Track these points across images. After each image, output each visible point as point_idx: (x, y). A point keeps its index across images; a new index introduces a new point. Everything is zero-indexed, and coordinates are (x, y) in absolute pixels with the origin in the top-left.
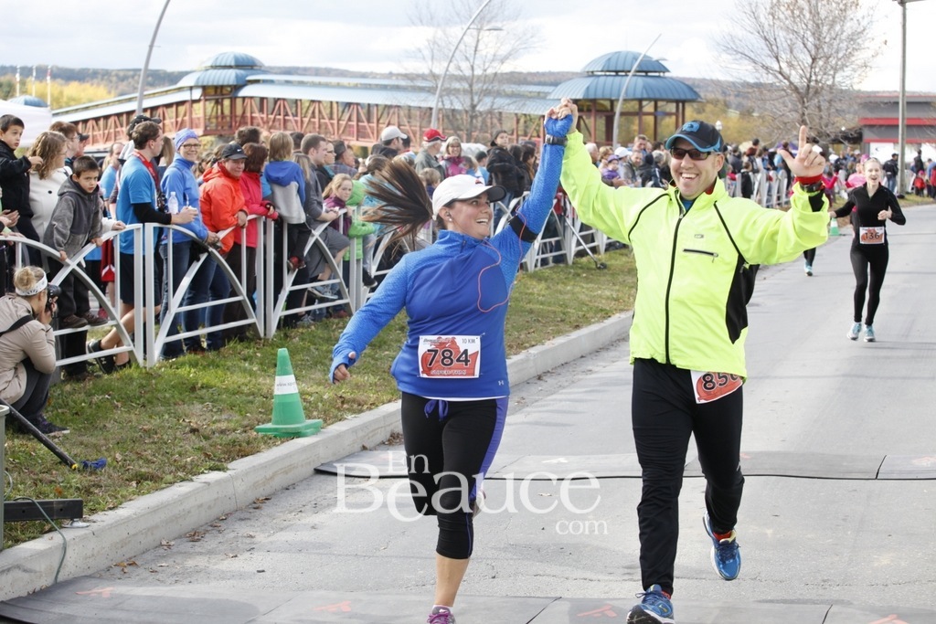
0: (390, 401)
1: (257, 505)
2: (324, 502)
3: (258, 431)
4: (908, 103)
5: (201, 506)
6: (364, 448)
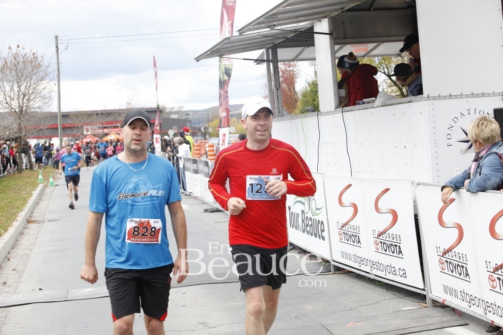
4: (63, 116)
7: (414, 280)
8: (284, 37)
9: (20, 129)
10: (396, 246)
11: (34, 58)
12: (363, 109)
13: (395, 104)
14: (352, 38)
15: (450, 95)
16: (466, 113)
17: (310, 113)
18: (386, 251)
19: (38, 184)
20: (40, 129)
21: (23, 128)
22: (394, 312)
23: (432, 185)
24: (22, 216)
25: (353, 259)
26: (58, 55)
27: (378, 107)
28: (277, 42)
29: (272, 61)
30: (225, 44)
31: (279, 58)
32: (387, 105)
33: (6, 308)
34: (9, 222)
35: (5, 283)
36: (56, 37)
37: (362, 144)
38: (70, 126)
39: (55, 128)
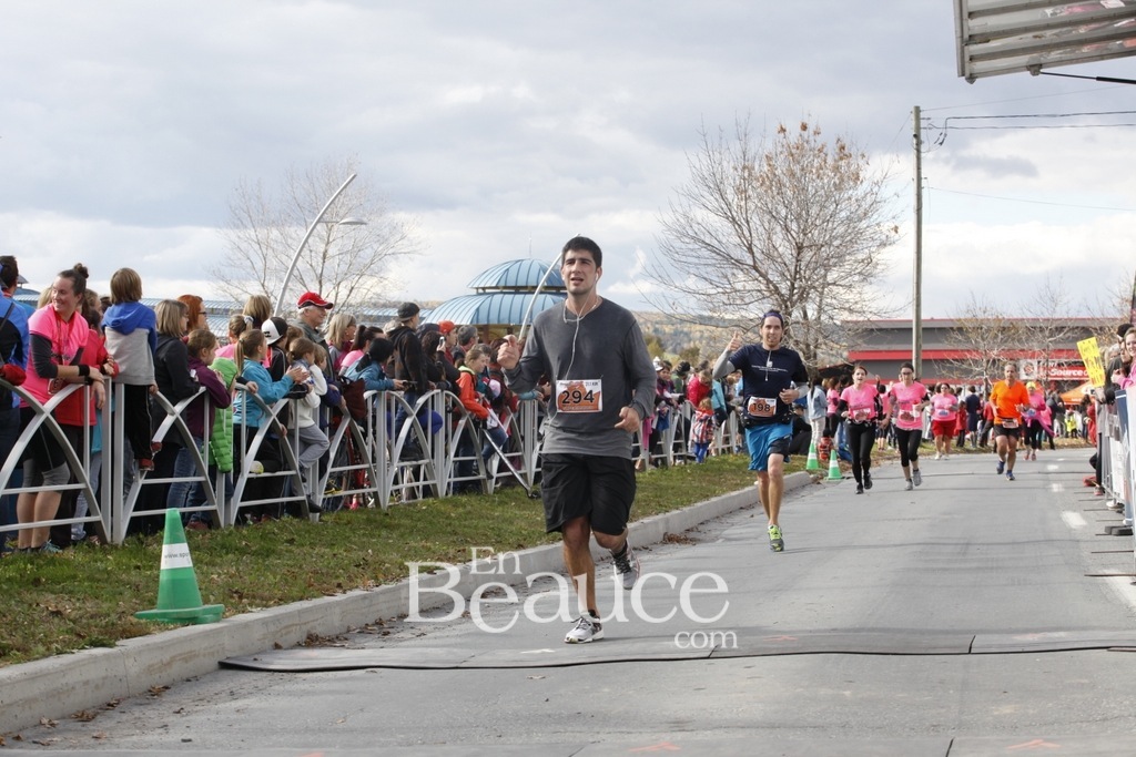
0: (301, 599)
1: (155, 693)
2: (243, 692)
3: (140, 617)
5: (86, 683)
6: (277, 647)
21: (792, 333)
24: (645, 521)
26: (919, 158)
36: (917, 111)
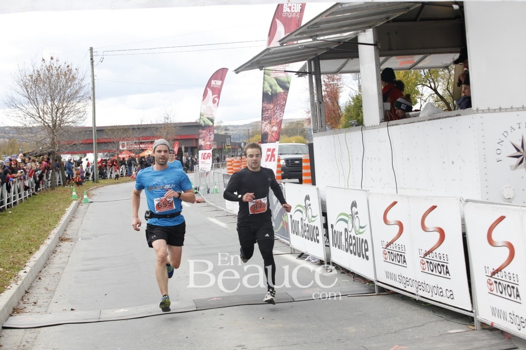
6: (10, 315)
7: (461, 302)
8: (327, 49)
9: (53, 144)
10: (443, 266)
11: (68, 71)
12: (410, 123)
13: (443, 118)
14: (398, 50)
15: (500, 108)
16: (516, 127)
17: (354, 127)
18: (432, 271)
19: (72, 201)
20: (74, 144)
22: (440, 335)
23: (481, 202)
24: (54, 234)
25: (398, 279)
26: (93, 68)
27: (424, 121)
28: (320, 53)
29: (315, 73)
30: (265, 55)
31: (322, 71)
32: (434, 119)
33: (37, 329)
34: (40, 240)
35: (35, 303)
36: (91, 49)
37: (408, 159)
38: (105, 141)
39: (89, 143)
